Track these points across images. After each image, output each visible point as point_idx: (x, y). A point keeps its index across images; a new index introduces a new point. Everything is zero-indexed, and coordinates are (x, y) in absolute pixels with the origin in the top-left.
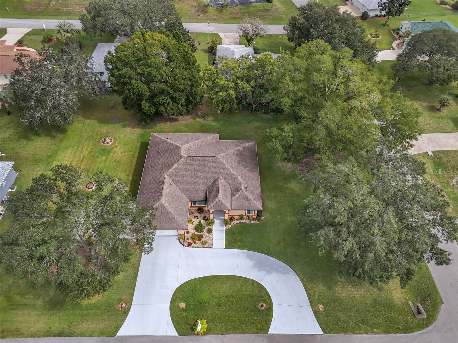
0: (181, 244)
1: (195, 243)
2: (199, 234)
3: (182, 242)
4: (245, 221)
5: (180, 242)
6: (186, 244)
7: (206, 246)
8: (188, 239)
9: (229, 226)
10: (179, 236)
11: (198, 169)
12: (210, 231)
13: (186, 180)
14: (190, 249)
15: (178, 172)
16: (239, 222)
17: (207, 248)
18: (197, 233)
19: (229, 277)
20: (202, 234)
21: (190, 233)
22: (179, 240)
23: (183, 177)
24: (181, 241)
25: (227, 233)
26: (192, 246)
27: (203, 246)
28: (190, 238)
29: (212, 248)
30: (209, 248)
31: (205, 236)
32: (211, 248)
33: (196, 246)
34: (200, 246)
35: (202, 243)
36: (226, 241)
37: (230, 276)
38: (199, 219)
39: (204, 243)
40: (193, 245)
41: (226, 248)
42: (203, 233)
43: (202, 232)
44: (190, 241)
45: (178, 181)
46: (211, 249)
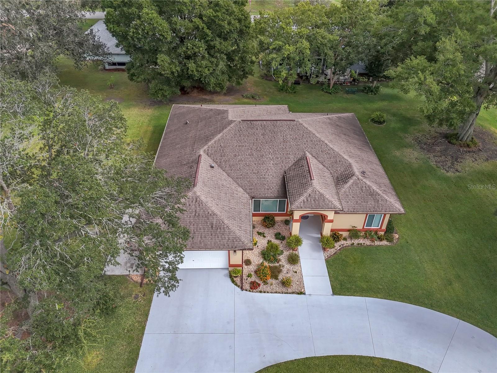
0: (236, 285)
1: (265, 283)
2: (271, 265)
3: (238, 280)
4: (361, 241)
5: (233, 282)
6: (247, 286)
7: (290, 290)
8: (249, 276)
9: (332, 251)
10: (231, 269)
11: (264, 141)
12: (294, 260)
13: (241, 160)
14: (256, 295)
15: (225, 147)
16: (349, 242)
17: (293, 293)
18: (266, 264)
19: (358, 360)
20: (277, 265)
21: (253, 263)
22: (231, 277)
23: (235, 156)
24: (235, 279)
25: (330, 263)
26: (259, 289)
27: (284, 290)
28: (253, 273)
29: (304, 294)
30: (298, 294)
31: (284, 270)
32: (301, 293)
33: (268, 289)
34: (278, 290)
35: (280, 285)
36: (333, 279)
37: (361, 359)
38: (269, 238)
39: (285, 283)
40: (262, 287)
41: (335, 293)
42: (280, 263)
43: (278, 261)
44: (253, 278)
45: (225, 161)
46: (302, 295)
